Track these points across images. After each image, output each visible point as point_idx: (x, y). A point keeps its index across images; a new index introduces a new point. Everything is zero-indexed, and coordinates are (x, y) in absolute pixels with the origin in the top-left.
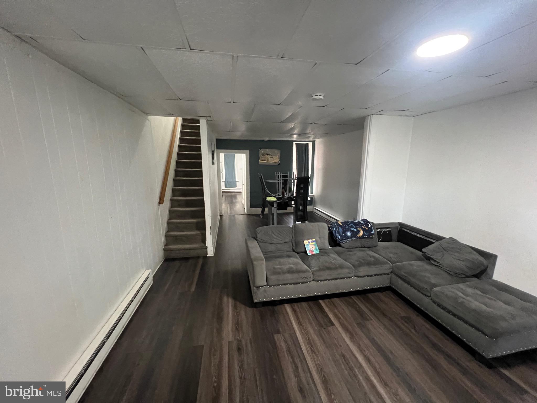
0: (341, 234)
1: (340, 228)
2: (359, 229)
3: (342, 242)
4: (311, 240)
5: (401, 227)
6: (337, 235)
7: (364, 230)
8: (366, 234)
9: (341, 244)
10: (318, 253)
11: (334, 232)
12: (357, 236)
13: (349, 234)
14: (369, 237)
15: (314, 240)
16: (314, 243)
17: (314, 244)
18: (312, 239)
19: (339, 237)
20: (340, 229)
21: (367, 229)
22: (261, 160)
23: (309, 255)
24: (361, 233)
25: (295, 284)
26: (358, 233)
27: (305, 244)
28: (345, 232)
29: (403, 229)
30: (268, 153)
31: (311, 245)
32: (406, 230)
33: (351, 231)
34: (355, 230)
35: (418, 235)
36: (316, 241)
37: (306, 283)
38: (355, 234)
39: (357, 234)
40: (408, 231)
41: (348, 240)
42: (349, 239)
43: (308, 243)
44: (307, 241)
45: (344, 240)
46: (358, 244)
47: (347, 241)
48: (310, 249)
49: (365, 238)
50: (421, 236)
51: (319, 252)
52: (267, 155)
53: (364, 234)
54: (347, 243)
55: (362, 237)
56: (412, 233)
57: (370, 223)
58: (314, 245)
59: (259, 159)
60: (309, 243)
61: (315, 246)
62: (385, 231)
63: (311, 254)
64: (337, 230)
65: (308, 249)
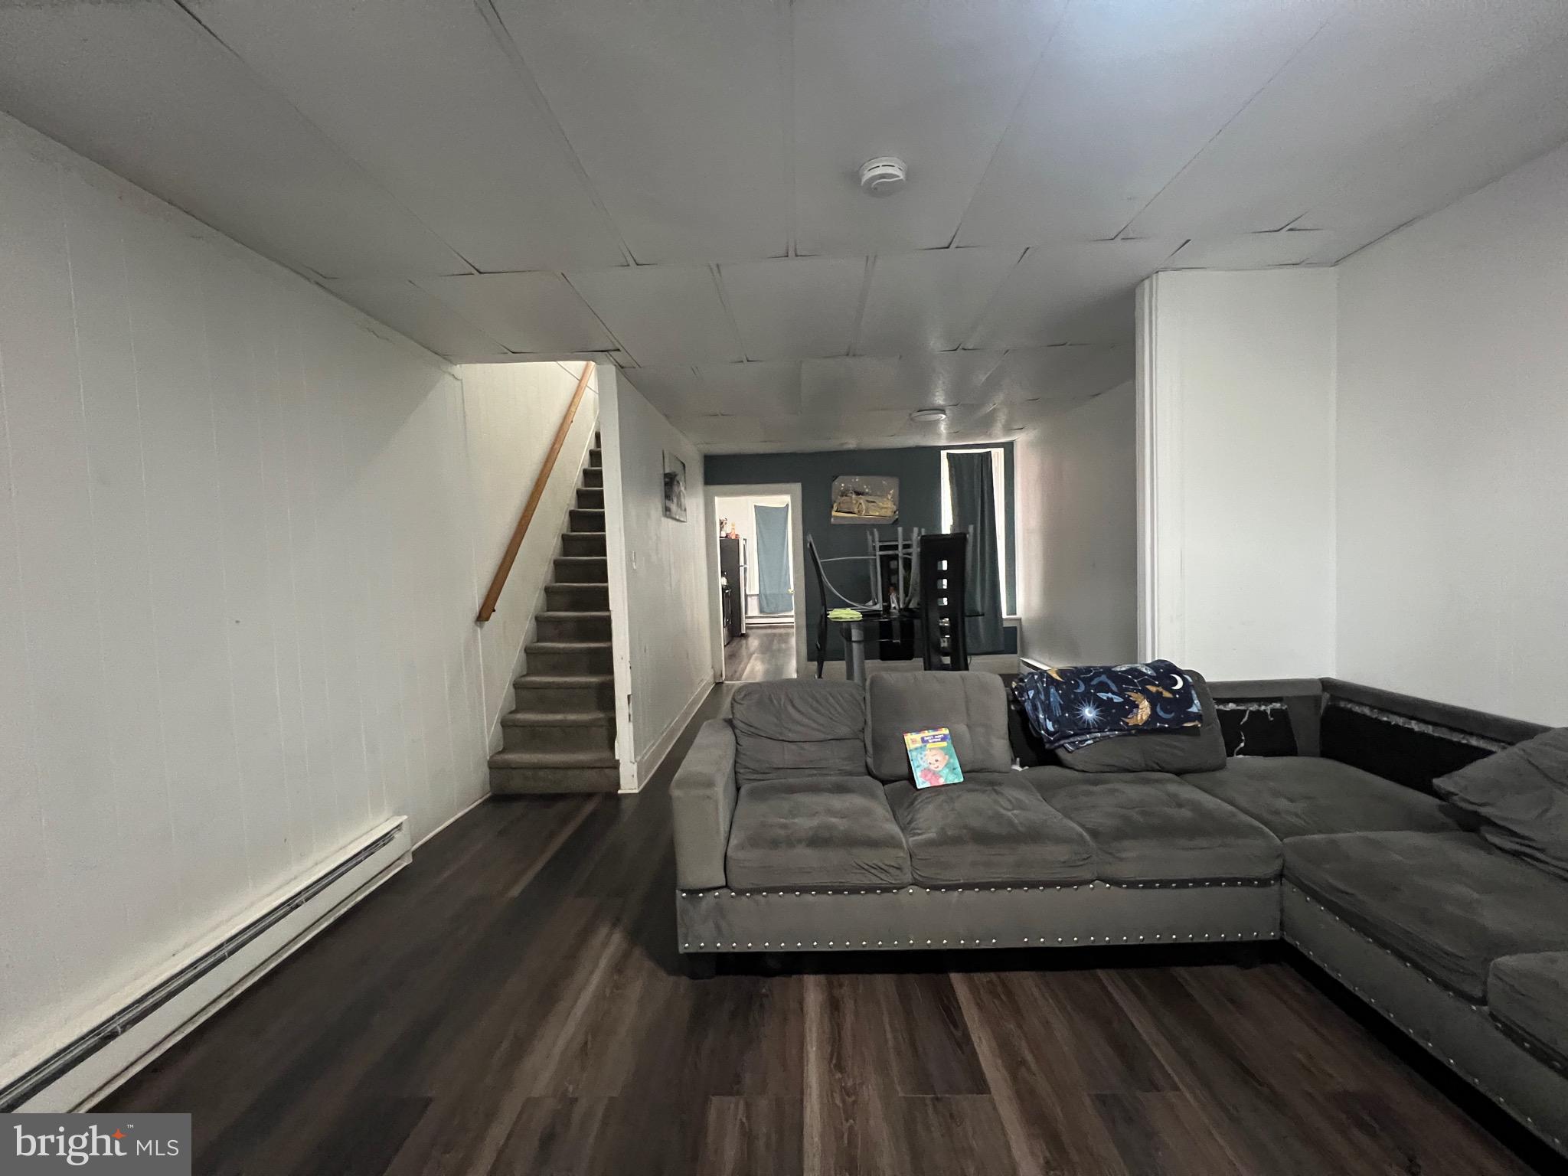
0: (1058, 713)
1: (1052, 690)
2: (1135, 696)
3: (1063, 746)
4: (932, 733)
5: (1333, 698)
6: (1041, 716)
7: (1154, 700)
8: (1161, 714)
9: (1061, 753)
10: (956, 781)
11: (1028, 707)
12: (1128, 723)
13: (1089, 713)
14: (1176, 730)
15: (945, 731)
16: (944, 744)
17: (942, 748)
18: (935, 729)
19: (1050, 726)
20: (1055, 697)
21: (1167, 694)
22: (837, 511)
24: (1144, 711)
25: (838, 891)
26: (1130, 711)
27: (910, 746)
28: (1071, 704)
29: (1342, 704)
30: (859, 490)
31: (931, 749)
32: (1357, 709)
33: (1099, 704)
34: (1117, 699)
35: (1415, 726)
36: (955, 739)
37: (886, 890)
38: (1114, 715)
39: (1126, 714)
40: (1367, 711)
41: (1088, 736)
42: (1089, 733)
43: (920, 744)
44: (917, 737)
45: (1072, 740)
46: (1130, 752)
47: (1081, 742)
48: (926, 764)
49: (1162, 731)
50: (1429, 730)
51: (962, 780)
52: (858, 494)
53: (1154, 715)
54: (1080, 751)
55: (1147, 729)
56: (1385, 719)
57: (1180, 673)
58: (943, 753)
59: (832, 507)
60: (923, 740)
61: (947, 757)
62: (1259, 711)
63: (928, 785)
64: (1043, 697)
65: (918, 767)
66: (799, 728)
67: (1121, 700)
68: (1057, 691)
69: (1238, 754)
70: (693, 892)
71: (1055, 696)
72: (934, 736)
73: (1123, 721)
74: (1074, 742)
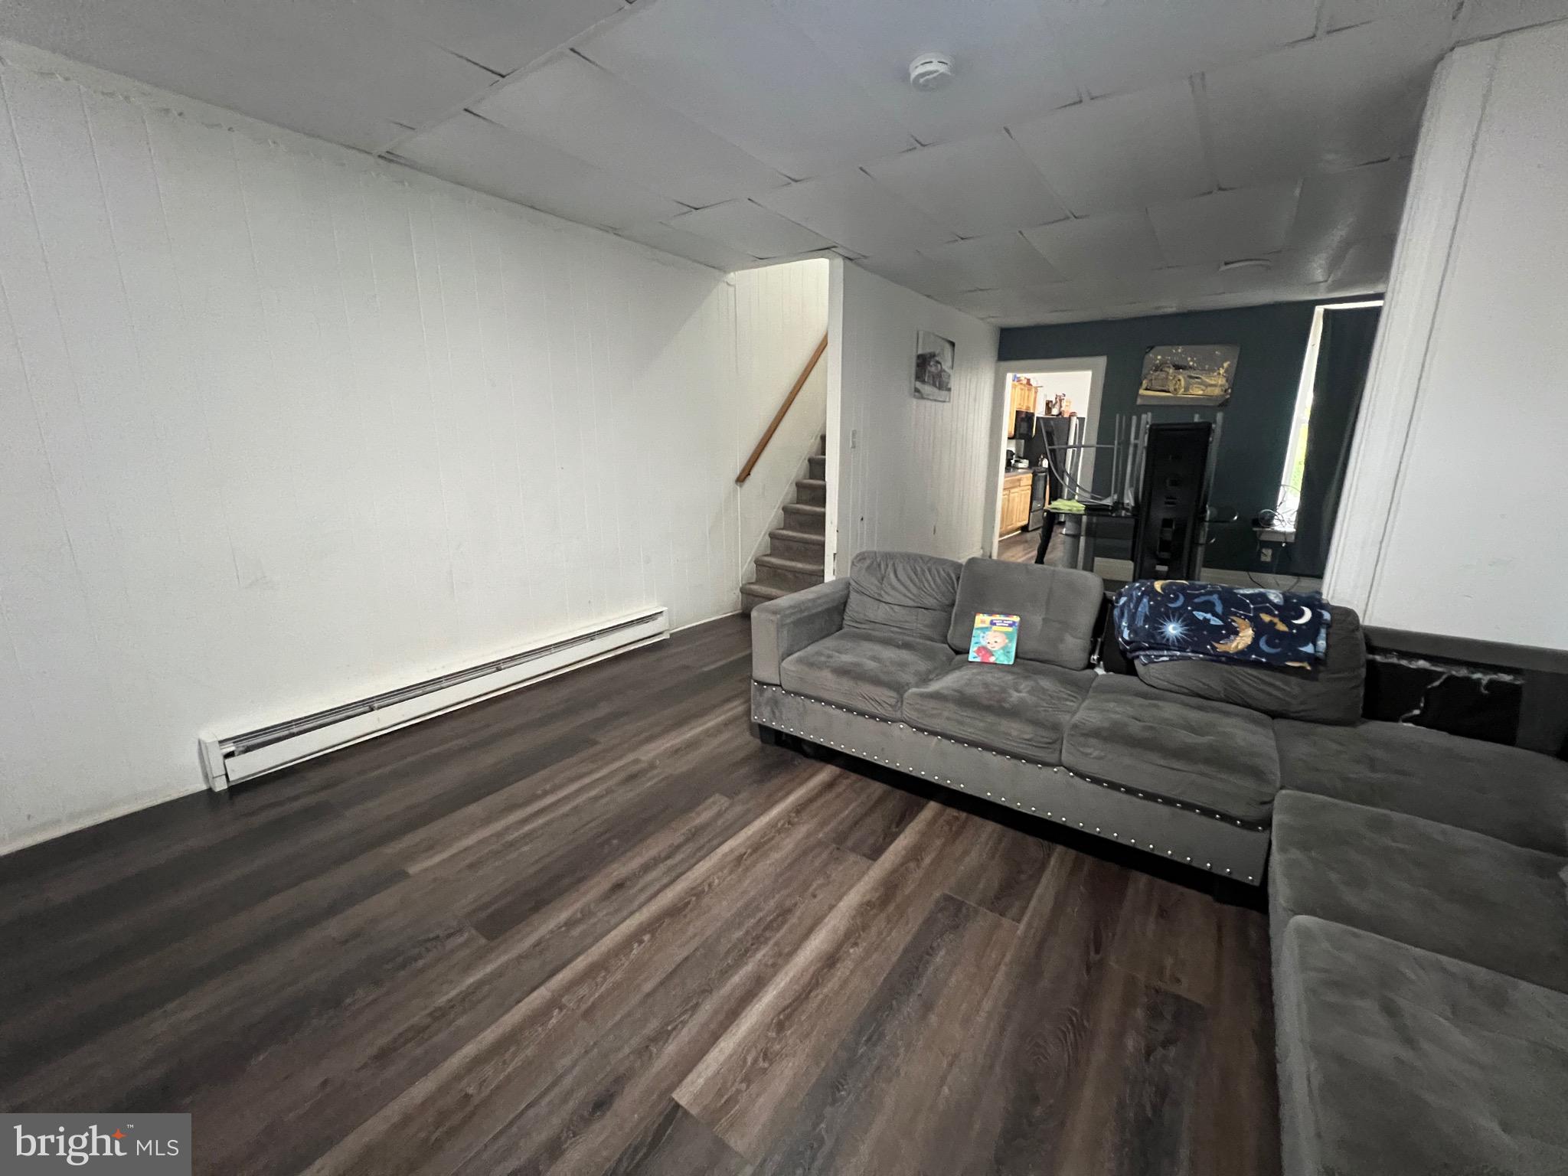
4: (1002, 618)
7: (1260, 629)
8: (1265, 649)
9: (1133, 663)
10: (1006, 663)
11: (1116, 612)
13: (1174, 629)
14: (1274, 666)
15: (1016, 619)
17: (1006, 633)
18: (1007, 614)
19: (1126, 634)
21: (1282, 627)
22: (1146, 389)
23: (971, 659)
24: (1245, 637)
25: (850, 710)
26: (1227, 636)
27: (977, 625)
28: (1157, 616)
30: (1180, 363)
31: (995, 631)
33: (1191, 623)
34: (1215, 621)
37: (884, 720)
38: (1202, 637)
39: (1219, 638)
41: (1165, 653)
42: (1168, 650)
43: (987, 624)
44: (987, 618)
45: (1148, 653)
48: (984, 643)
51: (1011, 663)
52: (1177, 367)
53: (1253, 647)
54: (1152, 666)
55: (1239, 659)
58: (1004, 636)
59: (1141, 384)
60: (993, 623)
61: (1007, 641)
62: (1467, 679)
65: (977, 643)
66: (892, 592)
67: (1219, 623)
68: (1149, 602)
69: (1405, 721)
70: (761, 683)
71: (1145, 606)
72: (1003, 621)
73: (1212, 646)
74: (1149, 656)
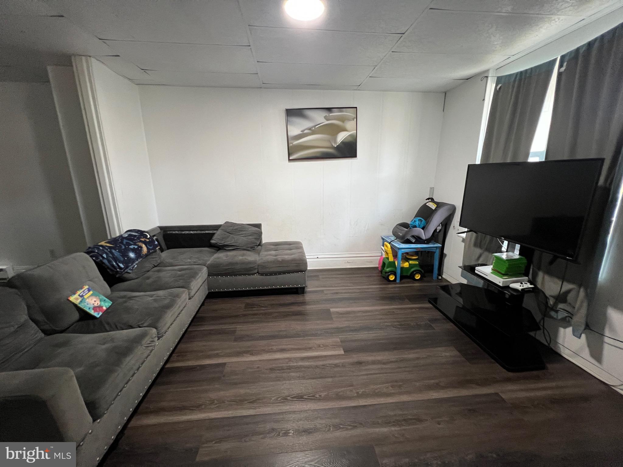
0: (121, 259)
1: (113, 251)
2: (140, 244)
3: (127, 272)
4: (81, 291)
5: (164, 231)
6: (114, 263)
7: (145, 243)
8: (151, 248)
9: (126, 275)
12: (143, 254)
13: (132, 255)
14: (155, 251)
15: (86, 287)
16: (91, 292)
17: (92, 295)
18: (81, 288)
20: (116, 253)
21: (148, 240)
23: (98, 316)
24: (145, 248)
28: (124, 253)
29: (169, 232)
31: (88, 298)
32: (174, 232)
33: (133, 250)
34: (136, 247)
35: (192, 232)
36: (93, 288)
39: (141, 251)
40: (177, 232)
41: (134, 264)
42: (135, 262)
44: (76, 296)
45: (130, 268)
46: (148, 265)
47: (133, 267)
48: (92, 306)
49: (152, 253)
51: (111, 302)
53: (148, 249)
54: (133, 271)
55: (149, 254)
57: (147, 232)
58: (94, 297)
60: (80, 296)
63: (101, 314)
64: (111, 255)
